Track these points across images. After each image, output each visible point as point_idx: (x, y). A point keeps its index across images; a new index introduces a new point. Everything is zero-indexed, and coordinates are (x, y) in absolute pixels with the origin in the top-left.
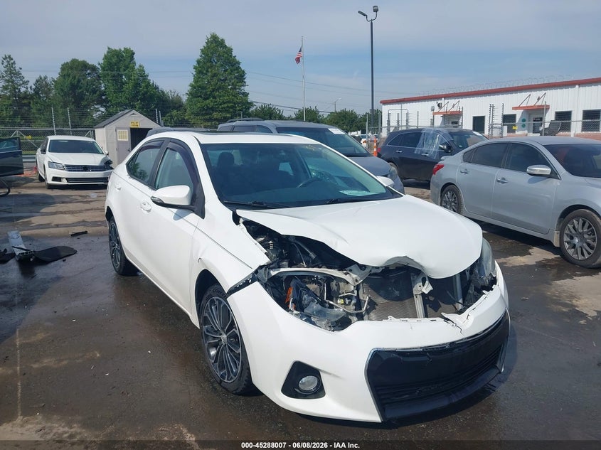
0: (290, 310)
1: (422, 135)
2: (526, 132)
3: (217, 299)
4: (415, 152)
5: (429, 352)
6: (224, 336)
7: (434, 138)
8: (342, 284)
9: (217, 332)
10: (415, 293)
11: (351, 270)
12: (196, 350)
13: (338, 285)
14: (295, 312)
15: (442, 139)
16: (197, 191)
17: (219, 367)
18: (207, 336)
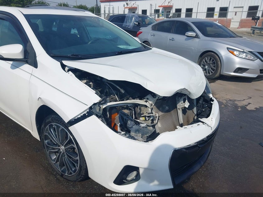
0: (119, 132)
1: (126, 17)
2: (164, 17)
3: (55, 125)
4: (123, 26)
5: (199, 144)
6: (62, 148)
7: (131, 19)
8: (142, 108)
9: (57, 145)
10: (178, 107)
11: (148, 99)
12: (37, 152)
13: (140, 109)
14: (123, 133)
15: (136, 20)
16: (28, 48)
17: (60, 165)
18: (47, 147)
